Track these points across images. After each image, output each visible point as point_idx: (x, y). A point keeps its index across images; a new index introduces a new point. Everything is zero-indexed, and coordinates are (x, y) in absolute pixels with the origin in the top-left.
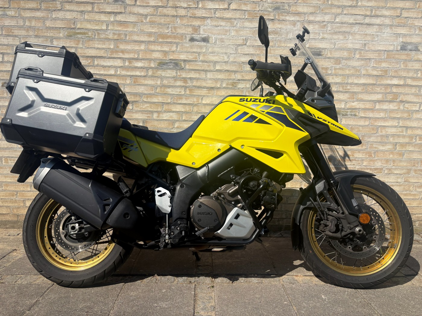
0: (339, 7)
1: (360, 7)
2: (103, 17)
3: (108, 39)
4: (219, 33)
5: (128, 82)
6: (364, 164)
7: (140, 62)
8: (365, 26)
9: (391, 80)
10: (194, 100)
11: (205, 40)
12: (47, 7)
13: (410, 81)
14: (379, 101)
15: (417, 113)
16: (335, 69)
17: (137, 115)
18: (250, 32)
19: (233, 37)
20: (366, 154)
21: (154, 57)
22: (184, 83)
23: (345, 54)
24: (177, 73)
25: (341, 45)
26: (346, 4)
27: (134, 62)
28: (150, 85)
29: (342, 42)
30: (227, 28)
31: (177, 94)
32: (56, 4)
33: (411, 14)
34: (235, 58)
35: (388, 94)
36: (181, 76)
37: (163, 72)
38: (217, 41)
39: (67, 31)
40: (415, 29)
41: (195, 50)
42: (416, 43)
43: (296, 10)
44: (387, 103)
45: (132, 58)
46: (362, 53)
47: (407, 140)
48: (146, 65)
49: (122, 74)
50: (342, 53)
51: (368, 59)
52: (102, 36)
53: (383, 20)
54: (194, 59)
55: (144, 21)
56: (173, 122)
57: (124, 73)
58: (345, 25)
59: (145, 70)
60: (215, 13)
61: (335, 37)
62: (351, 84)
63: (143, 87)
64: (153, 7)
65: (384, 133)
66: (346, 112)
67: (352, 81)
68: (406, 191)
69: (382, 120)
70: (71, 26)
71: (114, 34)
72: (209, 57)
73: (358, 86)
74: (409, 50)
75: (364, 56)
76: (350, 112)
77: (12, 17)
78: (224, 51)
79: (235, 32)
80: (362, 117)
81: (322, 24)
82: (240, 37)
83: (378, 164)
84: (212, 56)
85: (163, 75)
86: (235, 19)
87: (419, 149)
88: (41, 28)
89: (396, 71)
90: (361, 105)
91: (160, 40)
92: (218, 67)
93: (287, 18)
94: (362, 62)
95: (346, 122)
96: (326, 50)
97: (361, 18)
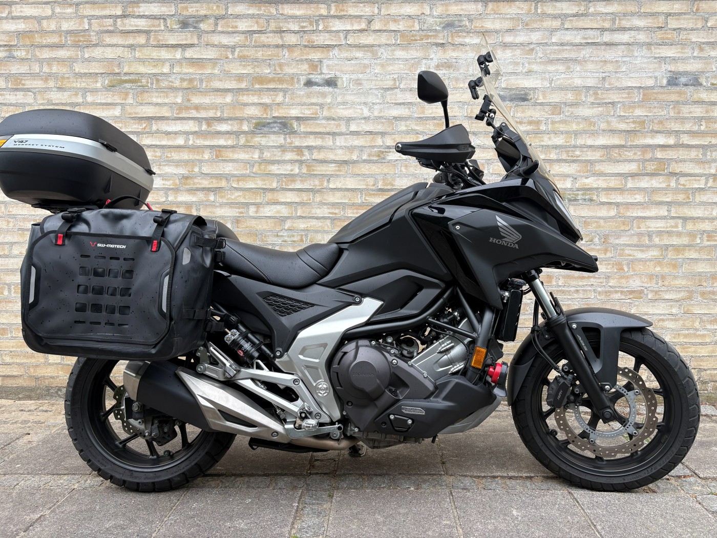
0: (555, 17)
1: (593, 15)
2: (164, 54)
3: (174, 89)
4: (354, 70)
5: (206, 156)
6: (610, 284)
7: (225, 123)
8: (603, 47)
9: (652, 137)
10: (315, 183)
11: (331, 83)
12: (75, 41)
13: (687, 138)
14: (633, 175)
15: (701, 193)
16: (553, 123)
17: (223, 210)
18: (406, 66)
19: (376, 75)
20: (613, 267)
21: (248, 114)
22: (298, 155)
23: (570, 97)
24: (285, 139)
25: (562, 81)
26: (567, 12)
27: (216, 124)
28: (242, 161)
29: (563, 76)
30: (366, 62)
31: (287, 175)
32: (90, 36)
33: (683, 24)
34: (381, 111)
35: (648, 163)
36: (292, 144)
37: (264, 139)
38: (351, 85)
39: (108, 78)
40: (693, 49)
41: (314, 100)
42: (695, 72)
43: (482, 27)
44: (647, 178)
45: (211, 117)
46: (598, 94)
47: (685, 240)
48: (235, 129)
49: (196, 143)
50: (563, 95)
51: (610, 103)
52: (164, 84)
53: (634, 36)
54: (312, 116)
55: (231, 57)
56: (283, 219)
57: (200, 142)
58: (567, 48)
59: (232, 136)
60: (346, 37)
61: (551, 68)
62: (582, 147)
63: (231, 164)
64: (243, 32)
65: (643, 229)
66: (575, 194)
67: (584, 141)
68: (688, 329)
69: (639, 207)
70: (114, 70)
71: (182, 80)
72: (338, 111)
73: (595, 151)
74: (683, 84)
75: (603, 99)
76: (583, 195)
77: (23, 59)
78: (363, 100)
79: (379, 67)
80: (603, 204)
81: (527, 49)
82: (388, 76)
83: (635, 284)
84: (343, 109)
85: (263, 143)
86: (379, 46)
87: (708, 256)
88: (67, 76)
89: (661, 122)
90: (601, 183)
91: (257, 86)
92: (353, 127)
93: (467, 40)
94: (600, 109)
95: (575, 212)
96: (537, 91)
97: (595, 33)
